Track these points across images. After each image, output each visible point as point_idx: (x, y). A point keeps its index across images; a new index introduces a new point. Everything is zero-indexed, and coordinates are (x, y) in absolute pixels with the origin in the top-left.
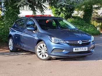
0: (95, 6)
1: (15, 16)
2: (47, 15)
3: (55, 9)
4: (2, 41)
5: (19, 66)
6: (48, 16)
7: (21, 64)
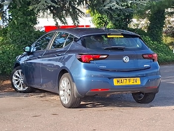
0: (169, 10)
1: (27, 28)
2: (83, 26)
3: (97, 15)
4: (6, 72)
5: (37, 117)
6: (85, 27)
7: (39, 114)
